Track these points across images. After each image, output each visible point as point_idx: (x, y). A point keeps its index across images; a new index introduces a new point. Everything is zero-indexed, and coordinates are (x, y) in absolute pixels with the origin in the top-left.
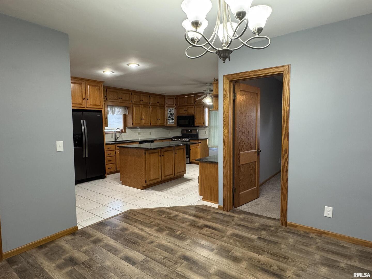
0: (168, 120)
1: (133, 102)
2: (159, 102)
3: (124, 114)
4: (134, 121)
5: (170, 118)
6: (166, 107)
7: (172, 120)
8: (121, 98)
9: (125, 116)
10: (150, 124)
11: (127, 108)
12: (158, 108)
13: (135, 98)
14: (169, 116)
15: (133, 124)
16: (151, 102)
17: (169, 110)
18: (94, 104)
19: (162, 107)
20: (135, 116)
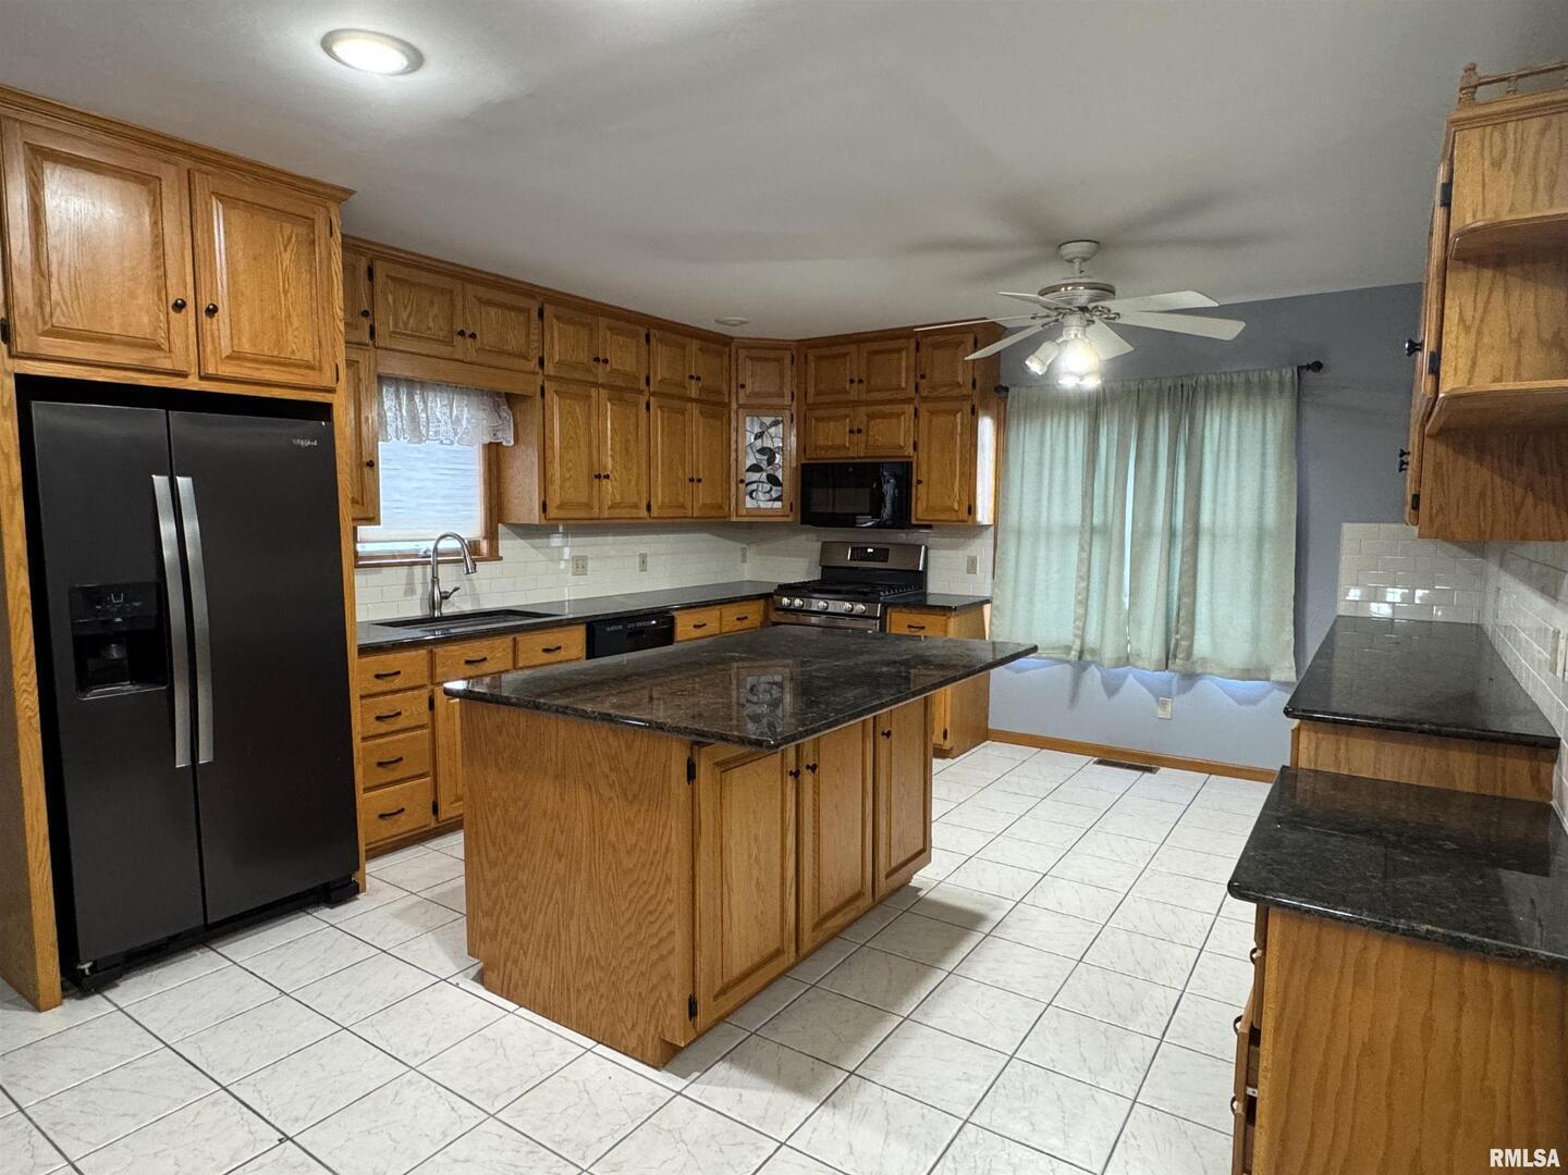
0: (747, 485)
1: (550, 369)
2: (698, 379)
3: (487, 440)
4: (550, 489)
5: (755, 476)
6: (740, 406)
7: (767, 487)
8: (473, 336)
9: (497, 452)
10: (649, 508)
11: (507, 401)
12: (695, 409)
13: (562, 345)
14: (750, 461)
15: (544, 507)
16: (655, 373)
17: (751, 427)
18: (267, 349)
19: (717, 407)
20: (557, 459)
